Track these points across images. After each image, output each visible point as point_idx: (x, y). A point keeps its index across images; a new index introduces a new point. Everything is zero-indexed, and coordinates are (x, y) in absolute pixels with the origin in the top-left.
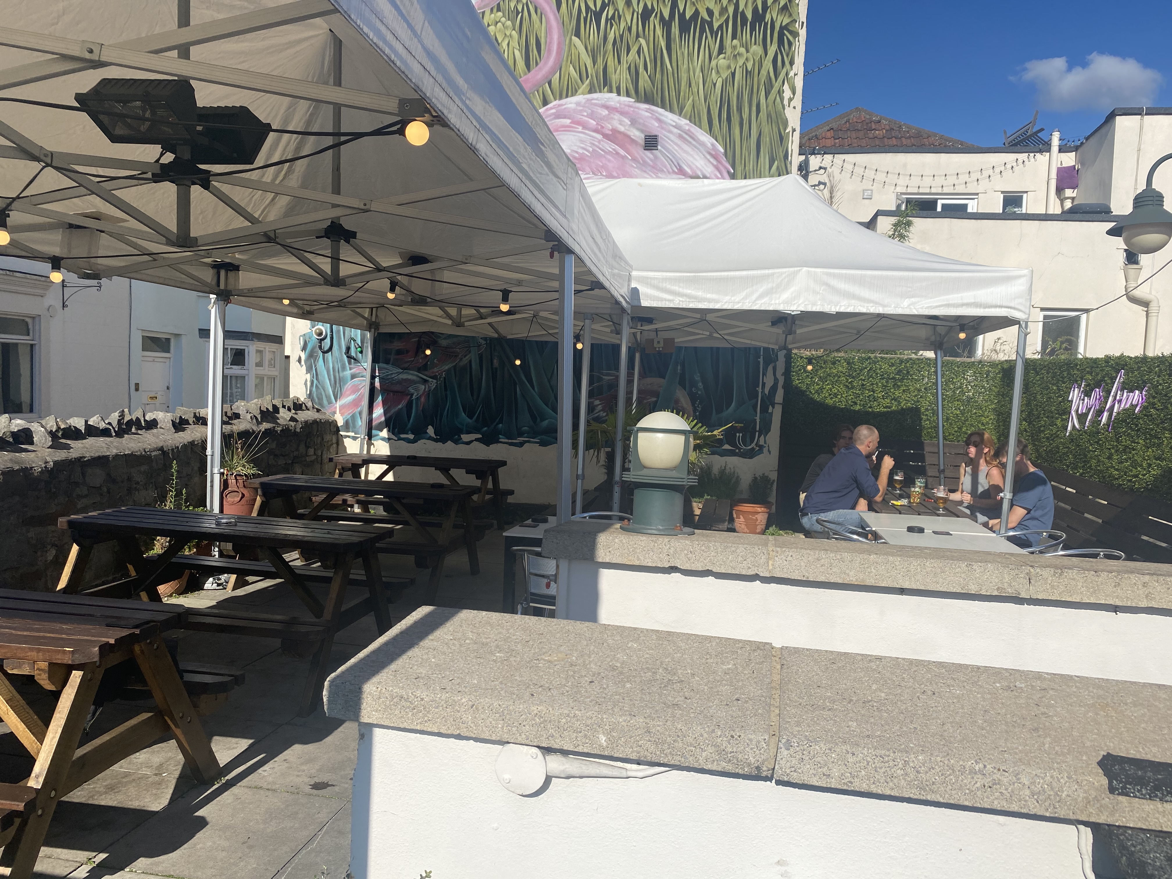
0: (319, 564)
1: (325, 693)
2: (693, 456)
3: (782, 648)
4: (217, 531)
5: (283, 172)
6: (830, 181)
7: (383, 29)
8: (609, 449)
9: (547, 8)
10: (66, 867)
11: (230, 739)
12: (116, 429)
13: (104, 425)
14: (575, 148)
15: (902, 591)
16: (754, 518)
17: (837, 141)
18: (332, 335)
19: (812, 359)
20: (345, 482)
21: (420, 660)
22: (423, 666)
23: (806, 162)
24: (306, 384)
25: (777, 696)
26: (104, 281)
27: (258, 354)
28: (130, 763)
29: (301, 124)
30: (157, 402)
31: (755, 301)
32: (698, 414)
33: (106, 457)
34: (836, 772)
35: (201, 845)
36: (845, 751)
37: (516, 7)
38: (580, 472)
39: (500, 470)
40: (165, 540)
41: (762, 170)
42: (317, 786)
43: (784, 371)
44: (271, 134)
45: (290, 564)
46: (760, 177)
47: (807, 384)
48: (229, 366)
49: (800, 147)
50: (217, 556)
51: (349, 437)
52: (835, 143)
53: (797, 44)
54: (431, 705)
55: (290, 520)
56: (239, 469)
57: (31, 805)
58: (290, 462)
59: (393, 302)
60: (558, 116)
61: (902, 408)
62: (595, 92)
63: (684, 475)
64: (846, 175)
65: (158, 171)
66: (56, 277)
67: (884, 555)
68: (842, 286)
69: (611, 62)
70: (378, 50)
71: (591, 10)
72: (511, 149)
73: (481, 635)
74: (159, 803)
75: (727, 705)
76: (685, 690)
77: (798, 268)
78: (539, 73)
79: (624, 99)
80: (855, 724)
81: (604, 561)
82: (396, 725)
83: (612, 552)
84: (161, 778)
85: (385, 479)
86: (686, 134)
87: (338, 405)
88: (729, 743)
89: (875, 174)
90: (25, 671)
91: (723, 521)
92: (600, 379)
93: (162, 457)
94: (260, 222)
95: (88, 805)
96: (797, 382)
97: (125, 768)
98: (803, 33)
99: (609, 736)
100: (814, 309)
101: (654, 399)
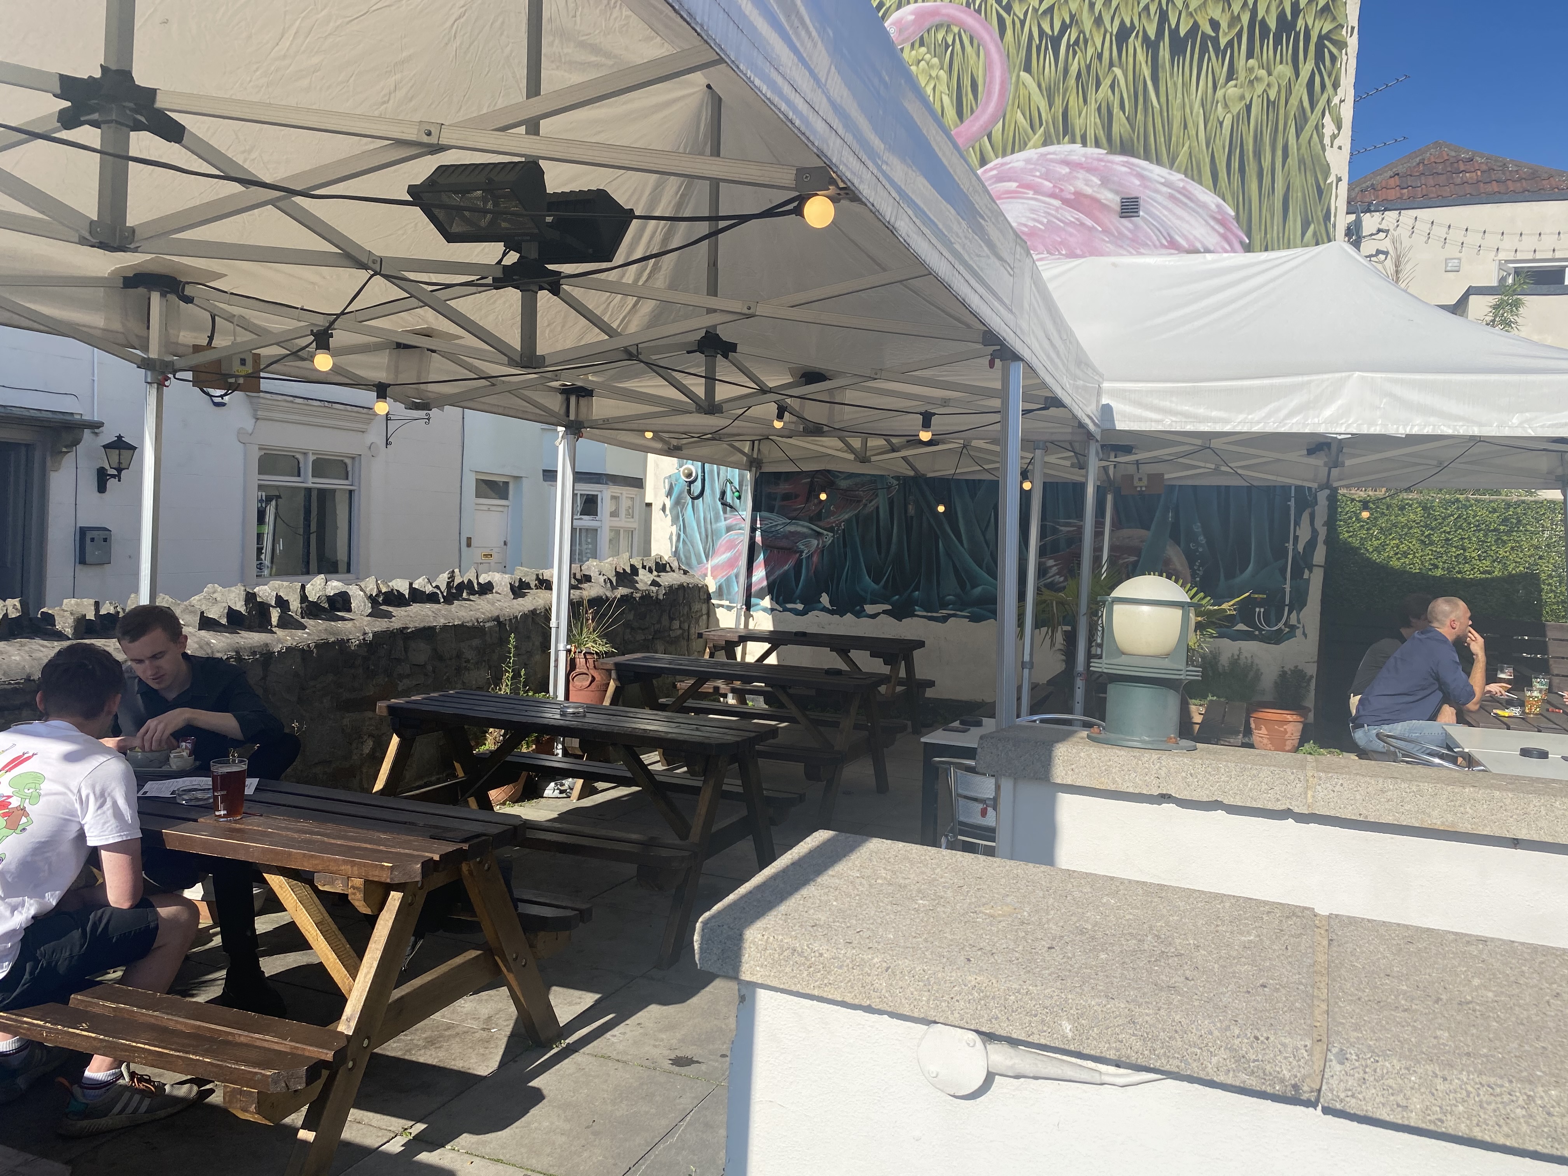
0: (685, 769)
1: (696, 937)
2: (1193, 639)
3: (1330, 916)
4: (562, 722)
5: (648, 271)
6: (1396, 249)
7: (780, 80)
8: (1069, 628)
9: (986, 37)
10: (378, 1137)
11: (571, 991)
12: (445, 594)
13: (431, 589)
14: (1023, 220)
15: (1516, 843)
16: (1282, 729)
17: (1406, 191)
18: (704, 476)
19: (1369, 502)
20: (718, 664)
21: (818, 902)
22: (823, 911)
23: (1358, 223)
24: (671, 539)
25: (1322, 985)
26: (434, 412)
27: (614, 501)
28: (453, 1012)
29: (670, 209)
30: (492, 560)
31: (1283, 420)
32: (1198, 579)
33: (432, 629)
34: (1417, 1103)
35: (536, 1124)
36: (1431, 1073)
37: (944, 38)
38: (1027, 658)
39: (917, 653)
40: (499, 733)
41: (1291, 237)
42: (681, 1062)
43: (1326, 519)
44: (634, 221)
45: (649, 767)
46: (1289, 248)
47: (1362, 538)
48: (579, 517)
49: (1349, 203)
50: (560, 756)
51: (722, 606)
52: (1401, 194)
53: (1344, 58)
54: (833, 963)
55: (650, 712)
56: (589, 645)
57: (341, 1055)
58: (651, 637)
59: (781, 433)
60: (1000, 179)
61: (1510, 573)
62: (1052, 144)
63: (1182, 665)
64: (1419, 238)
65: (499, 274)
66: (382, 408)
67: (1486, 787)
68: (1414, 396)
69: (1074, 102)
70: (773, 107)
71: (1047, 35)
72: (940, 226)
73: (898, 874)
74: (487, 1066)
75: (1249, 992)
76: (1186, 968)
77: (1347, 374)
78: (974, 124)
79: (1092, 151)
80: (1446, 1034)
81: (1064, 782)
82: (786, 987)
83: (1077, 770)
84: (490, 1034)
85: (765, 662)
86: (1180, 193)
87: (709, 565)
88: (1252, 1048)
89: (1465, 236)
90: (338, 888)
91: (1237, 733)
92: (1055, 531)
93: (497, 629)
94: (620, 334)
95: (404, 1060)
96: (1346, 535)
97: (447, 1018)
98: (1353, 42)
99: (1076, 1024)
100: (1373, 430)
101: (1133, 559)
